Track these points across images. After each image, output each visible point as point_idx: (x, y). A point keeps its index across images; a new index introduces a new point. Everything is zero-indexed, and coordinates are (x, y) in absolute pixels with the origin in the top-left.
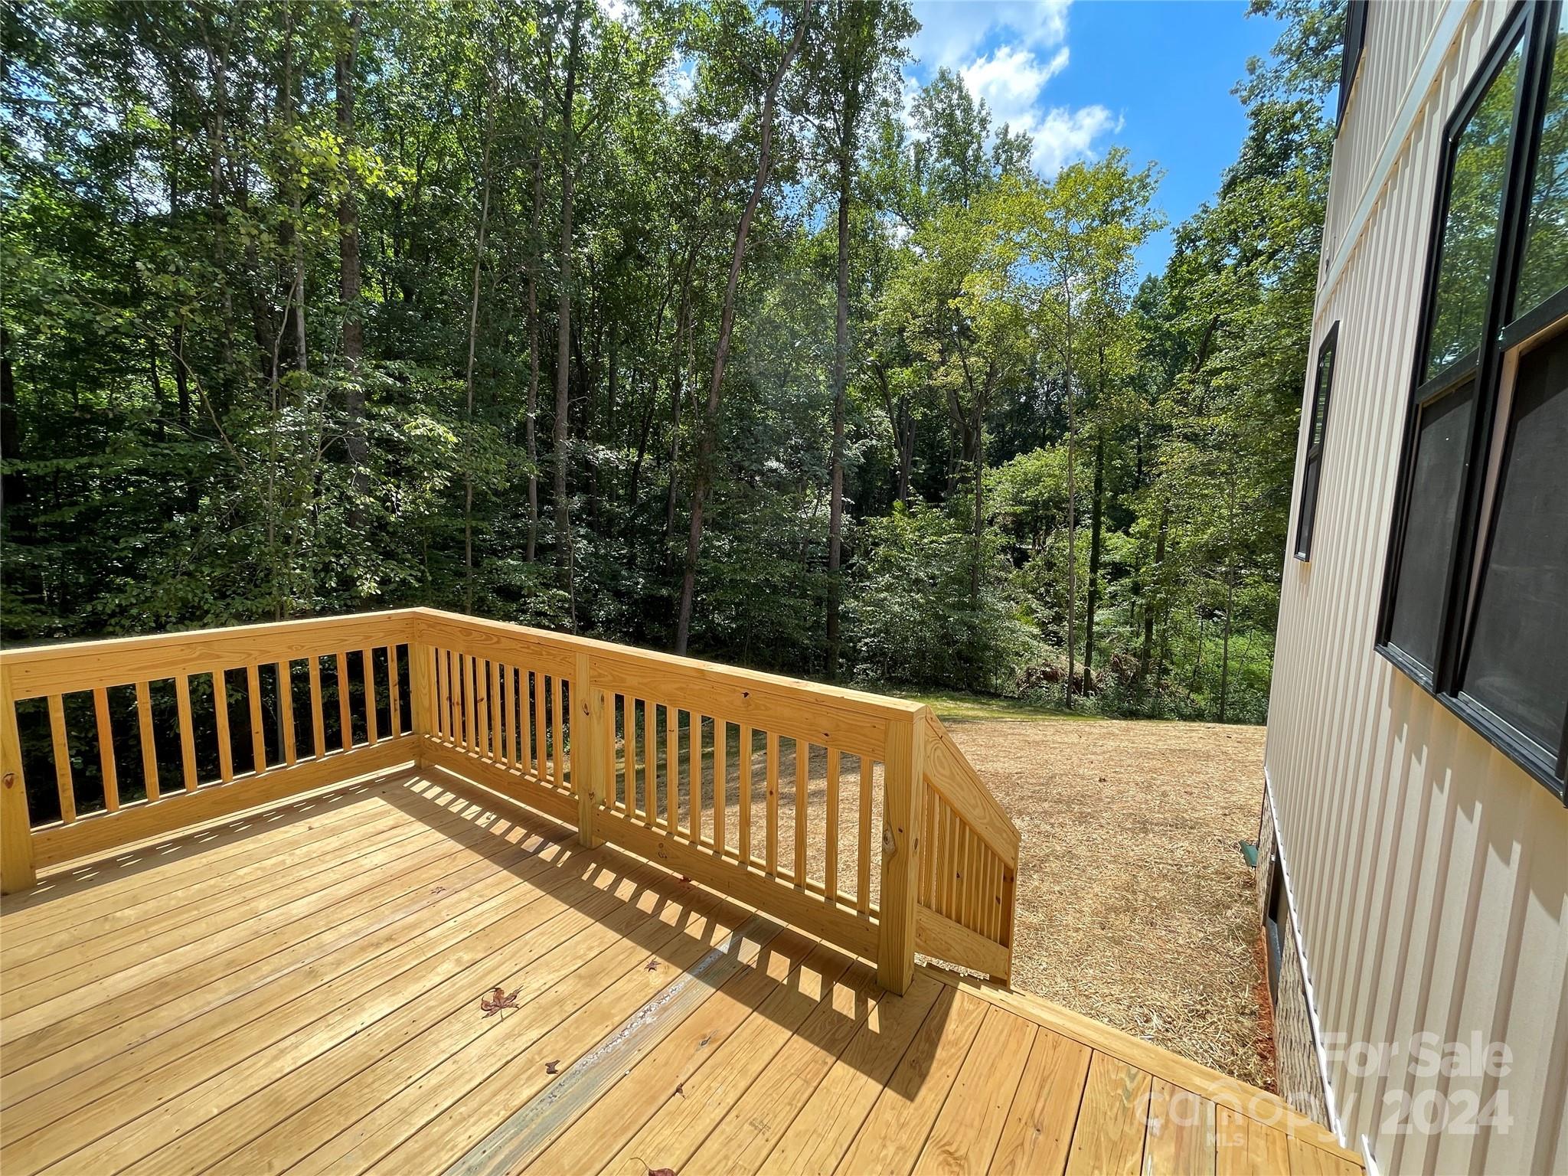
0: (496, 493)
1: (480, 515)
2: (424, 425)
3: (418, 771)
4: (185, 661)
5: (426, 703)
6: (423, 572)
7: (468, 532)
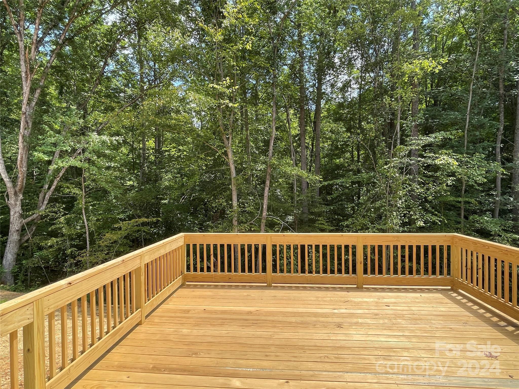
0: (479, 185)
1: (469, 195)
2: (444, 159)
3: (452, 290)
4: (393, 241)
5: (456, 267)
6: (443, 219)
7: (462, 203)
